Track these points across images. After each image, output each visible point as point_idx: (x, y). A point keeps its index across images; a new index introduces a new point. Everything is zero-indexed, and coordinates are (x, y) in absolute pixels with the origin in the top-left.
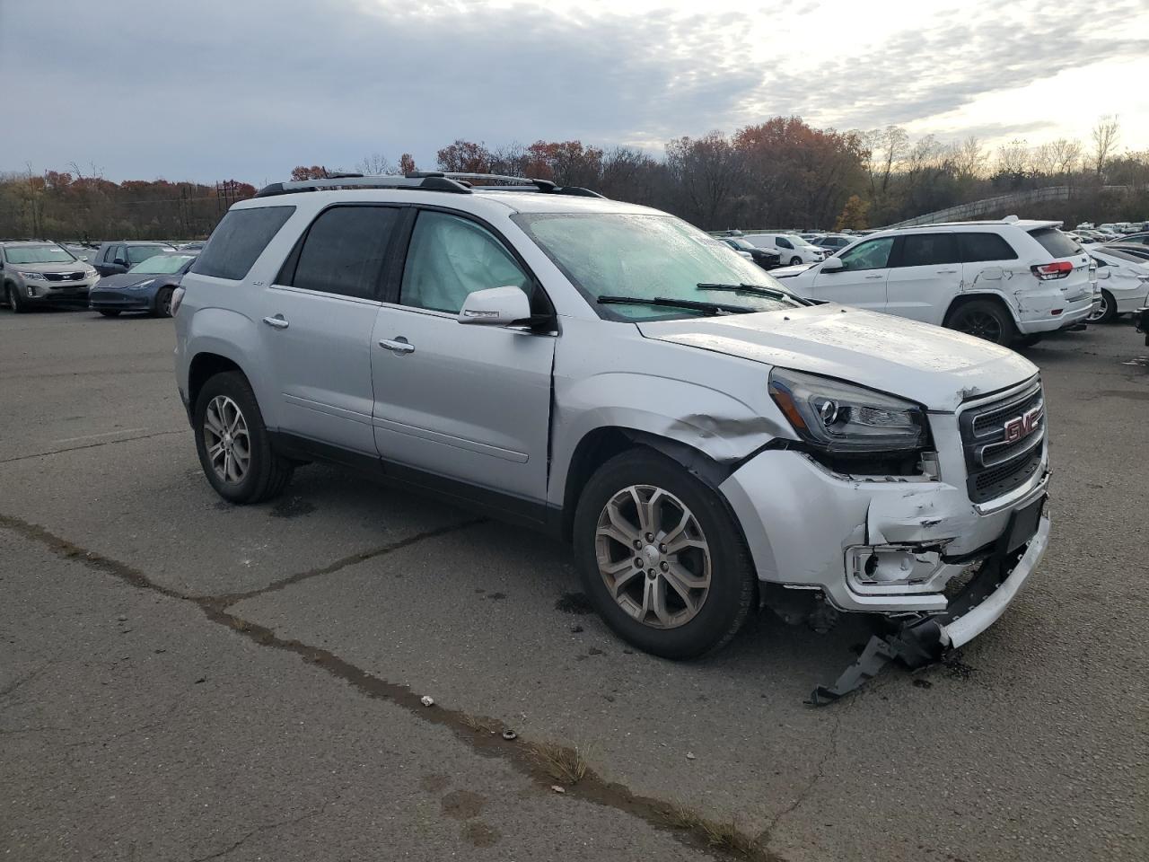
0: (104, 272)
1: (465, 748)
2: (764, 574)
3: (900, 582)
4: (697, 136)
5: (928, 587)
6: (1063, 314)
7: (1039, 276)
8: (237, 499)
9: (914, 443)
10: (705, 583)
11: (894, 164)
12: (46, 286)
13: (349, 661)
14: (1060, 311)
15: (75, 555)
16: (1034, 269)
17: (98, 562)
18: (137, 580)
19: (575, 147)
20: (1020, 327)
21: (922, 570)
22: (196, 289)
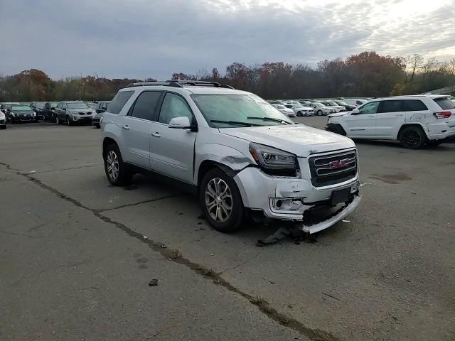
0: (98, 112)
1: (150, 249)
2: (246, 205)
3: (288, 210)
4: (331, 59)
5: (297, 212)
6: (446, 133)
7: (437, 117)
8: (114, 184)
9: (293, 167)
10: (231, 208)
11: (416, 70)
12: (79, 117)
13: (128, 227)
14: (445, 131)
15: (63, 197)
16: (434, 114)
17: (69, 199)
18: (78, 204)
19: (281, 64)
20: (428, 137)
21: (295, 207)
22: (106, 117)
